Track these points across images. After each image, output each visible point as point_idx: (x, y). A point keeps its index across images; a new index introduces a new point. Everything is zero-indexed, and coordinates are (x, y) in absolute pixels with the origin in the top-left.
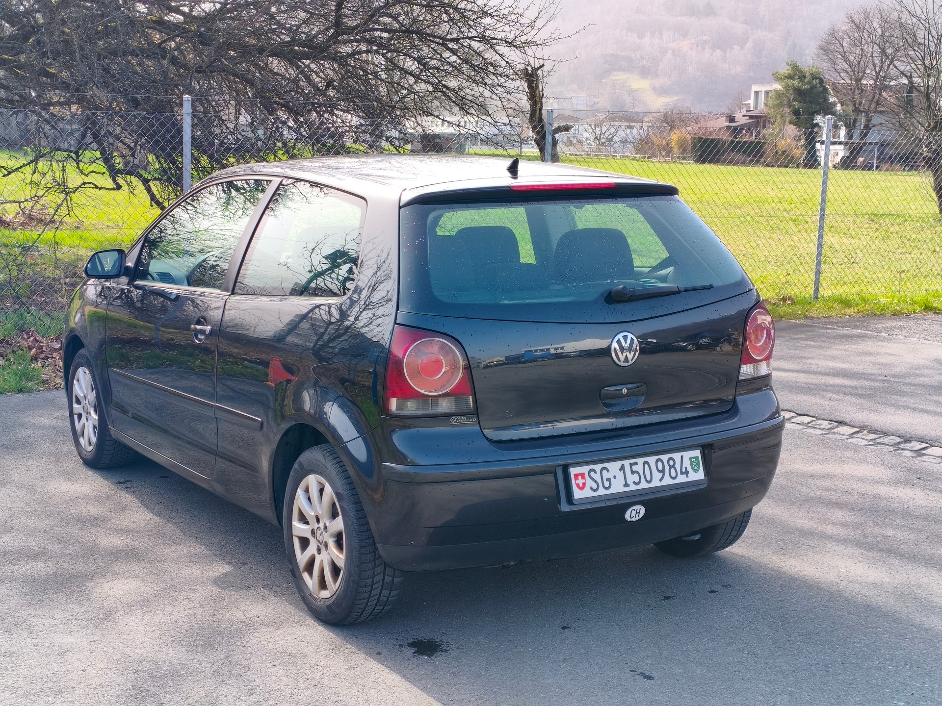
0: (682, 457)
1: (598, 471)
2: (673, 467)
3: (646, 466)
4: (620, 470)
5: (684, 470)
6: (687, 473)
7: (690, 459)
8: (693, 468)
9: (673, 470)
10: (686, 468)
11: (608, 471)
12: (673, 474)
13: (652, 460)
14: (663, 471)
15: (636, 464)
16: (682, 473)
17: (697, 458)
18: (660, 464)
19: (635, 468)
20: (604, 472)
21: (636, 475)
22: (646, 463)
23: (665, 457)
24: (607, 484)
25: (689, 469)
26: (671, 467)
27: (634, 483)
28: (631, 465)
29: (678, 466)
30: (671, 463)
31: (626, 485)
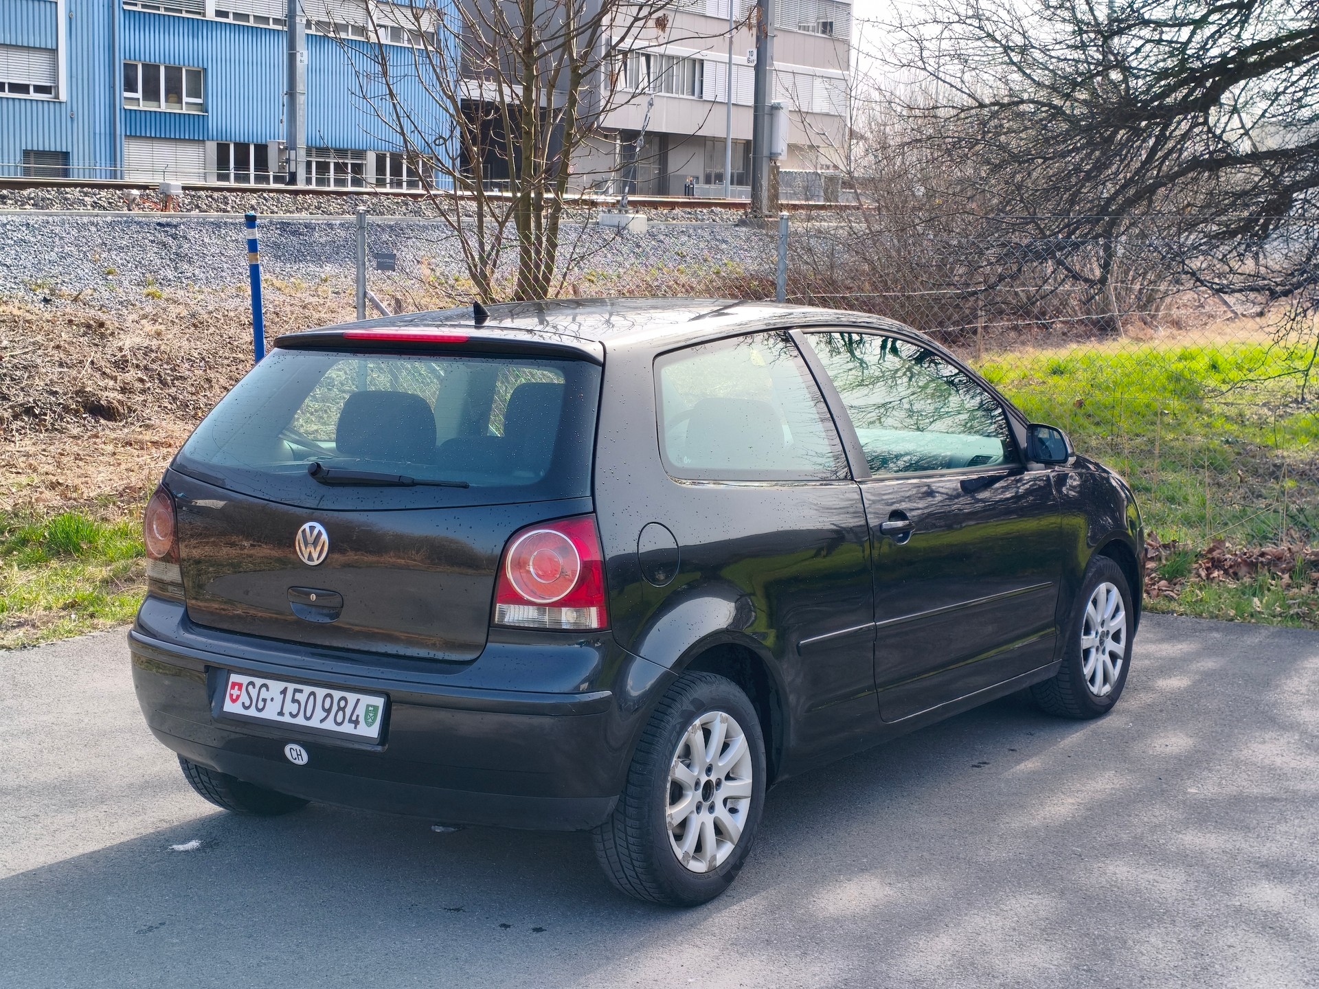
0: (358, 700)
1: (258, 686)
2: (343, 709)
3: (312, 697)
4: (281, 693)
5: (354, 718)
6: (356, 723)
7: (368, 706)
8: (366, 719)
9: (341, 713)
10: (358, 716)
11: (268, 690)
12: (339, 719)
13: (321, 692)
14: (328, 711)
15: (301, 691)
16: (350, 721)
17: (376, 708)
18: (328, 700)
19: (298, 696)
20: (264, 689)
21: (296, 705)
22: (313, 693)
23: (337, 694)
24: (261, 705)
25: (361, 719)
26: (340, 709)
27: (291, 713)
28: (296, 691)
29: (348, 711)
30: (342, 704)
31: (281, 713)
